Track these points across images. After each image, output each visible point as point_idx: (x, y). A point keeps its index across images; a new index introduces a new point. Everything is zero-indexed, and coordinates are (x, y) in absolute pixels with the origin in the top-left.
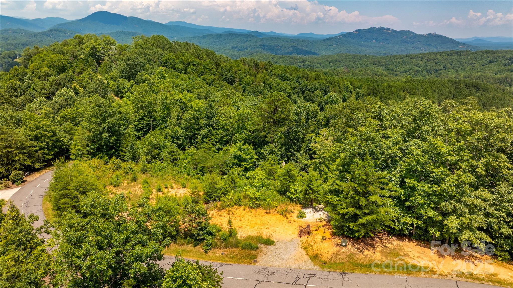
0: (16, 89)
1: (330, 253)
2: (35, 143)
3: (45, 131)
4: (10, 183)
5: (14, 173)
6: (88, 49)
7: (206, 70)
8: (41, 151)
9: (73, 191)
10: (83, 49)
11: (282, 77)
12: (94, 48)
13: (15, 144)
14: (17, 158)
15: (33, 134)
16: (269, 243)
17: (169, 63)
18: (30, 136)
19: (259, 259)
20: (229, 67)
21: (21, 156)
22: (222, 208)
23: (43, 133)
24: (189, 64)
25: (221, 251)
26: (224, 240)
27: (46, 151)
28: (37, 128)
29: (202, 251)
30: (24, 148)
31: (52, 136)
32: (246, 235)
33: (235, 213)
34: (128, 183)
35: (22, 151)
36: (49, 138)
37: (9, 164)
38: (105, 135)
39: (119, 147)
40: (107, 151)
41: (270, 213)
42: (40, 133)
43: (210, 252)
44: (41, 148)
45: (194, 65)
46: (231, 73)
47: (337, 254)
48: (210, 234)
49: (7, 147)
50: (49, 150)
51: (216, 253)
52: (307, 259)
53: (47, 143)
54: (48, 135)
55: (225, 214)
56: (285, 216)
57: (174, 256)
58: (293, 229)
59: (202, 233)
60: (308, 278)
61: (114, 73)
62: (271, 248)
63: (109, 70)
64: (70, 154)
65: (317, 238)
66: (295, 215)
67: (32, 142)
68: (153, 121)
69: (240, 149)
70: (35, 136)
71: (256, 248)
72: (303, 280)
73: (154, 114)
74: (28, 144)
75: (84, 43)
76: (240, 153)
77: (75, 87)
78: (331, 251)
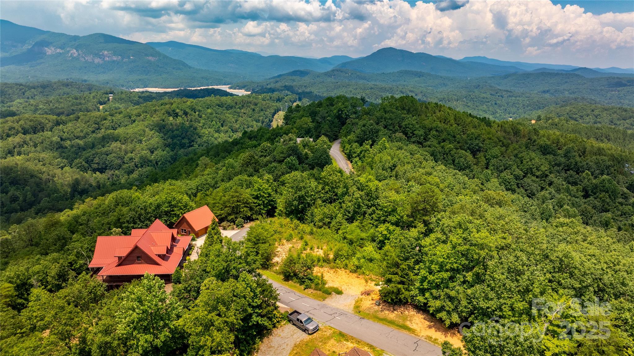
0: (266, 150)
1: (366, 307)
2: (256, 201)
3: (264, 193)
4: (235, 226)
5: (239, 219)
6: (335, 111)
7: (449, 137)
8: (259, 207)
10: (331, 111)
12: (340, 111)
13: (243, 200)
14: (242, 210)
15: (256, 194)
16: (339, 292)
17: (408, 127)
18: (253, 195)
19: (326, 300)
20: (476, 135)
21: (245, 209)
22: (332, 268)
23: (262, 194)
24: (430, 130)
25: (312, 291)
26: (317, 284)
27: (262, 207)
28: (259, 190)
29: (303, 288)
30: (248, 204)
31: (268, 197)
32: (332, 286)
33: (338, 272)
34: (296, 240)
36: (265, 197)
37: (237, 213)
38: (295, 203)
39: (305, 212)
40: (297, 214)
41: (359, 277)
42: (260, 194)
43: (306, 290)
44: (259, 205)
45: (437, 131)
46: (477, 142)
47: (370, 308)
48: (311, 280)
49: (238, 201)
50: (264, 207)
51: (309, 291)
52: (352, 307)
53: (264, 202)
54: (265, 196)
55: (332, 272)
56: (367, 282)
57: (287, 287)
58: (362, 289)
59: (305, 277)
60: (341, 314)
61: (352, 137)
62: (338, 296)
63: (348, 133)
64: (275, 212)
65: (370, 298)
66: (374, 283)
67: (253, 200)
68: (334, 195)
69: (388, 229)
70: (257, 195)
71: (330, 294)
72: (338, 315)
73: (336, 190)
74: (251, 201)
75: (333, 105)
76: (385, 232)
77: (306, 153)
78: (368, 306)
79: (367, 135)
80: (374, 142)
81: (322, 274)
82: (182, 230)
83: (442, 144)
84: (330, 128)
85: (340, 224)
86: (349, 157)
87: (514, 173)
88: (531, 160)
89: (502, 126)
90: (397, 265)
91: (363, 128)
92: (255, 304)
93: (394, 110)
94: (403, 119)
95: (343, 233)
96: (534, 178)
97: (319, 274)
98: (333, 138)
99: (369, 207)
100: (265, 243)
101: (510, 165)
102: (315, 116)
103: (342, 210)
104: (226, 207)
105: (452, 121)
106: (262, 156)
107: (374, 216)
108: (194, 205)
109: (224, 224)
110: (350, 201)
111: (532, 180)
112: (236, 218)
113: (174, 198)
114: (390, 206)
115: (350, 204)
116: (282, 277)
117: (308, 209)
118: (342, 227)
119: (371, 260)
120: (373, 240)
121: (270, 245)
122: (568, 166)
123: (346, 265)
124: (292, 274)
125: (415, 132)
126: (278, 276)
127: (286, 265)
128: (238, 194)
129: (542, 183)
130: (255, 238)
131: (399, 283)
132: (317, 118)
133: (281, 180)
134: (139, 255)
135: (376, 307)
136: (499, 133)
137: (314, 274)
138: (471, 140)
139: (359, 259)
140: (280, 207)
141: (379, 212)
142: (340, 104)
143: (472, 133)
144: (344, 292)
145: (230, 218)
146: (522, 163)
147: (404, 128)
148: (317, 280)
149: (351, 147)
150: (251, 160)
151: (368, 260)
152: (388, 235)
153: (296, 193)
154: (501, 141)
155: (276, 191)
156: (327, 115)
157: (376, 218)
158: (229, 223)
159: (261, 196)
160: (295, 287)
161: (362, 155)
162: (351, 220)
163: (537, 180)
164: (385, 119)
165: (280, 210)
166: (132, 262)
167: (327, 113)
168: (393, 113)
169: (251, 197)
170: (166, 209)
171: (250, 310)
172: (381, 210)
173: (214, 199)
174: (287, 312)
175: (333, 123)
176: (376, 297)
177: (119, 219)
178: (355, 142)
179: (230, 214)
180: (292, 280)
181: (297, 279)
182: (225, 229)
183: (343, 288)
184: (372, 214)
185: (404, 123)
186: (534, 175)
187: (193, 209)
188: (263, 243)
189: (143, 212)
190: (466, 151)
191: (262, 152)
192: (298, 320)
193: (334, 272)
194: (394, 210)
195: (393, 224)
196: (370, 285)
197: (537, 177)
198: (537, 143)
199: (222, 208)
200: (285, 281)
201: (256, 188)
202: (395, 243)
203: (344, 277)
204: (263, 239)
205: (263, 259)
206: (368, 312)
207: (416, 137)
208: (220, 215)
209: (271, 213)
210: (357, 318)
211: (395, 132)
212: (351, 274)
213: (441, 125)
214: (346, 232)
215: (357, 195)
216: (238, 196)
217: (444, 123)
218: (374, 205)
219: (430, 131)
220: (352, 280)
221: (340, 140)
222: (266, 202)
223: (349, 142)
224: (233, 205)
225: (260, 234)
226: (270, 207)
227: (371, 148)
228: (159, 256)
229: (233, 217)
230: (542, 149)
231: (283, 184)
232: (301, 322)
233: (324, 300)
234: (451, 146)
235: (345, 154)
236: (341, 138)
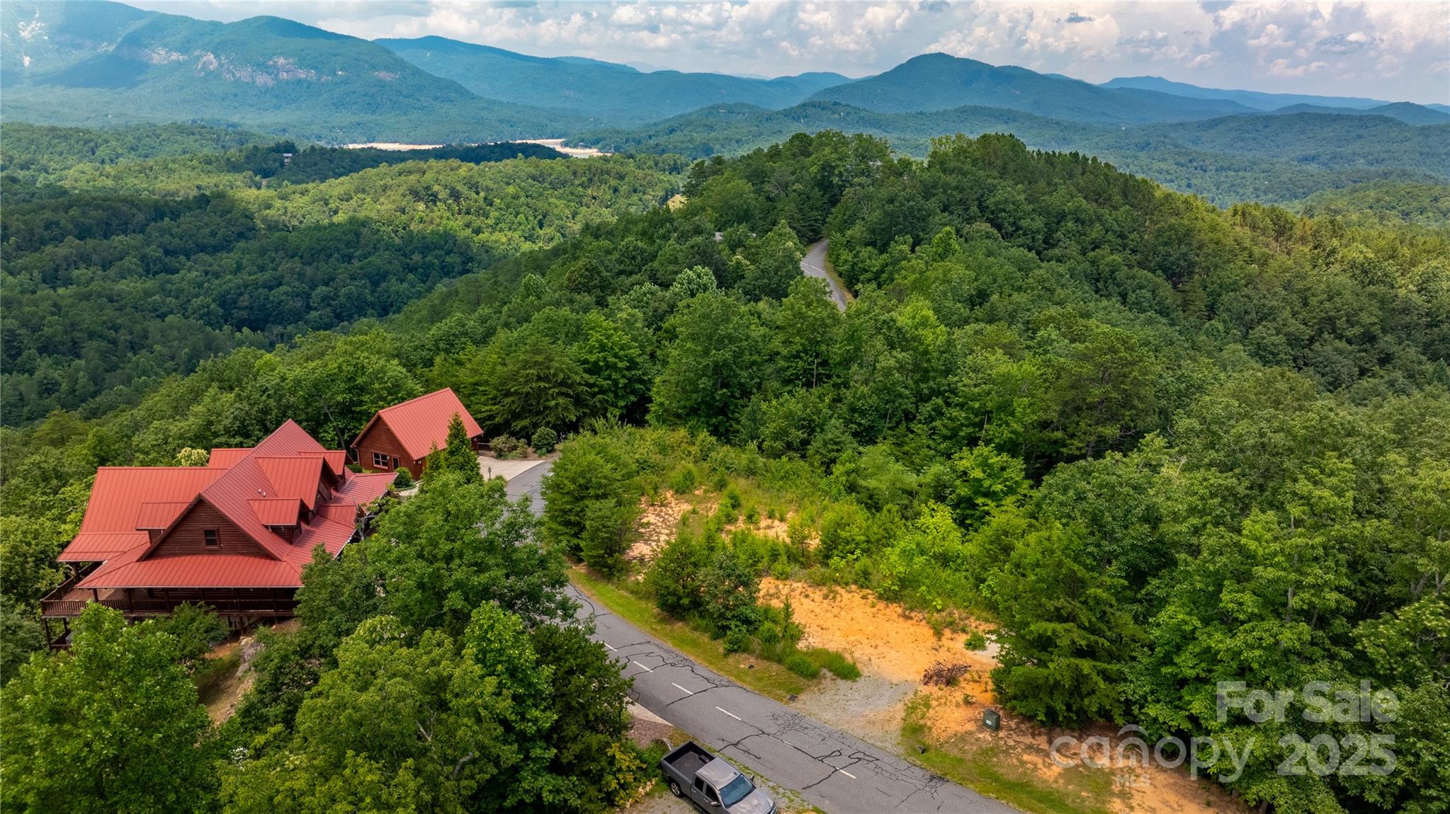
0: (634, 258)
1: (950, 732)
2: (592, 379)
3: (616, 356)
4: (530, 450)
5: (543, 430)
6: (814, 169)
7: (1110, 236)
8: (600, 397)
9: (566, 482)
10: (803, 168)
11: (1365, 272)
12: (827, 167)
13: (555, 375)
14: (553, 403)
15: (593, 358)
16: (847, 672)
17: (1004, 210)
18: (586, 362)
19: (802, 697)
20: (1182, 230)
21: (561, 400)
23: (611, 359)
24: (1062, 217)
25: (752, 660)
26: (771, 639)
27: (610, 397)
28: (603, 348)
29: (721, 650)
30: (571, 386)
31: (628, 369)
32: (820, 646)
33: (839, 598)
34: (706, 491)
35: (564, 389)
36: (621, 370)
37: (538, 413)
38: (704, 383)
39: (734, 412)
40: (709, 416)
41: (911, 618)
42: (605, 359)
43: (732, 659)
44: (602, 391)
45: (1077, 220)
46: (1184, 249)
47: (962, 738)
48: (747, 621)
49: (540, 379)
50: (616, 395)
51: (743, 662)
52: (896, 726)
53: (616, 383)
54: (620, 365)
55: (818, 595)
56: (938, 634)
57: (669, 645)
58: (926, 662)
59: (729, 614)
60: (858, 759)
61: (856, 231)
62: (843, 684)
63: (848, 222)
64: (647, 411)
65: (959, 696)
66: (963, 638)
67: (586, 376)
68: (820, 364)
69: (985, 464)
70: (596, 363)
71: (814, 675)
72: (844, 760)
73: (824, 347)
74: (578, 379)
75: (810, 155)
76: (977, 474)
77: (738, 263)
78: (955, 728)
79: (898, 223)
80: (917, 242)
81: (788, 606)
82: (377, 456)
83: (1092, 254)
84: (801, 210)
85: (839, 446)
86: (851, 281)
87: (1286, 330)
88: (1330, 299)
89: (1244, 214)
90: (1074, 586)
91: (889, 208)
92: (531, 729)
93: (967, 167)
94: (992, 189)
95: (848, 473)
96: (1342, 344)
97: (776, 604)
98: (810, 237)
99: (922, 398)
100: (605, 496)
101: (1271, 308)
102: (763, 182)
103: (843, 408)
104: (508, 394)
105: (1117, 198)
106: (621, 272)
107: (937, 423)
108: (419, 388)
109: (498, 442)
110: (866, 382)
111: (1336, 350)
112: (535, 426)
113: (363, 367)
114: (989, 393)
115: (865, 389)
116: (652, 608)
117: (741, 402)
118: (844, 456)
119: (945, 560)
120: (941, 498)
121: (619, 503)
122: (1427, 314)
123: (866, 574)
124: (685, 601)
125: (1023, 223)
126: (643, 604)
127: (665, 569)
128: (540, 358)
129: (1362, 358)
130: (573, 480)
131: (1080, 653)
132: (767, 187)
133: (666, 325)
134: (209, 526)
135: (986, 736)
136: (1238, 229)
137: (759, 602)
138: (1166, 244)
139: (907, 555)
140: (661, 395)
141: (955, 412)
142: (827, 150)
143: (1171, 228)
144: (865, 671)
145: (518, 425)
146: (1305, 304)
147: (992, 212)
148: (768, 625)
149: (856, 256)
150: (591, 279)
151: (935, 557)
152: (987, 483)
153: (706, 353)
154: (1245, 249)
155: (652, 356)
156: (793, 178)
157: (945, 432)
158: (513, 441)
159: (608, 366)
160: (695, 644)
161: (885, 276)
162: (867, 436)
163: (1350, 348)
164: (945, 187)
165: (662, 404)
166: (190, 550)
167: (793, 173)
168: (965, 175)
169: (580, 369)
170: (339, 398)
171: (510, 754)
172: (962, 406)
173: (475, 371)
174: (659, 743)
175: (808, 198)
176: (984, 695)
177: (210, 423)
178: (867, 245)
179: (516, 416)
180: (682, 619)
181: (702, 616)
182: (500, 455)
183: (860, 654)
184: (932, 419)
185: (992, 200)
186: (1340, 337)
187: (411, 395)
188: (597, 497)
189: (272, 403)
190: (1154, 272)
191: (622, 262)
192: (699, 783)
193: (826, 597)
194: (1005, 408)
195: (1000, 449)
196: (951, 644)
197: (1349, 342)
198: (1339, 257)
199: (494, 398)
200: (663, 621)
201: (592, 342)
202: (1062, 504)
203: (858, 613)
204: (600, 486)
205: (595, 547)
206: (955, 752)
207: (1025, 234)
208: (491, 417)
209: (635, 415)
210: (916, 777)
211: (970, 220)
212: (881, 605)
213: (1089, 207)
214: (855, 471)
215: (887, 361)
216: (540, 364)
217: (1096, 201)
218: (936, 393)
219: (1058, 222)
220: (887, 625)
221: (825, 242)
222: (622, 381)
223: (849, 245)
224: (527, 389)
225: (591, 468)
226: (633, 398)
227: (913, 251)
228: (275, 530)
229: (526, 422)
230: (1358, 272)
231: (672, 335)
232: (711, 793)
233: (793, 698)
234: (1117, 257)
235: (840, 275)
236: (828, 236)
